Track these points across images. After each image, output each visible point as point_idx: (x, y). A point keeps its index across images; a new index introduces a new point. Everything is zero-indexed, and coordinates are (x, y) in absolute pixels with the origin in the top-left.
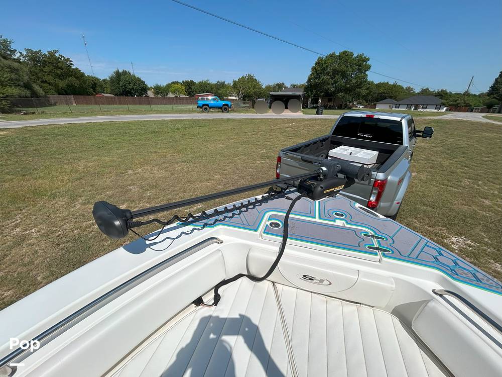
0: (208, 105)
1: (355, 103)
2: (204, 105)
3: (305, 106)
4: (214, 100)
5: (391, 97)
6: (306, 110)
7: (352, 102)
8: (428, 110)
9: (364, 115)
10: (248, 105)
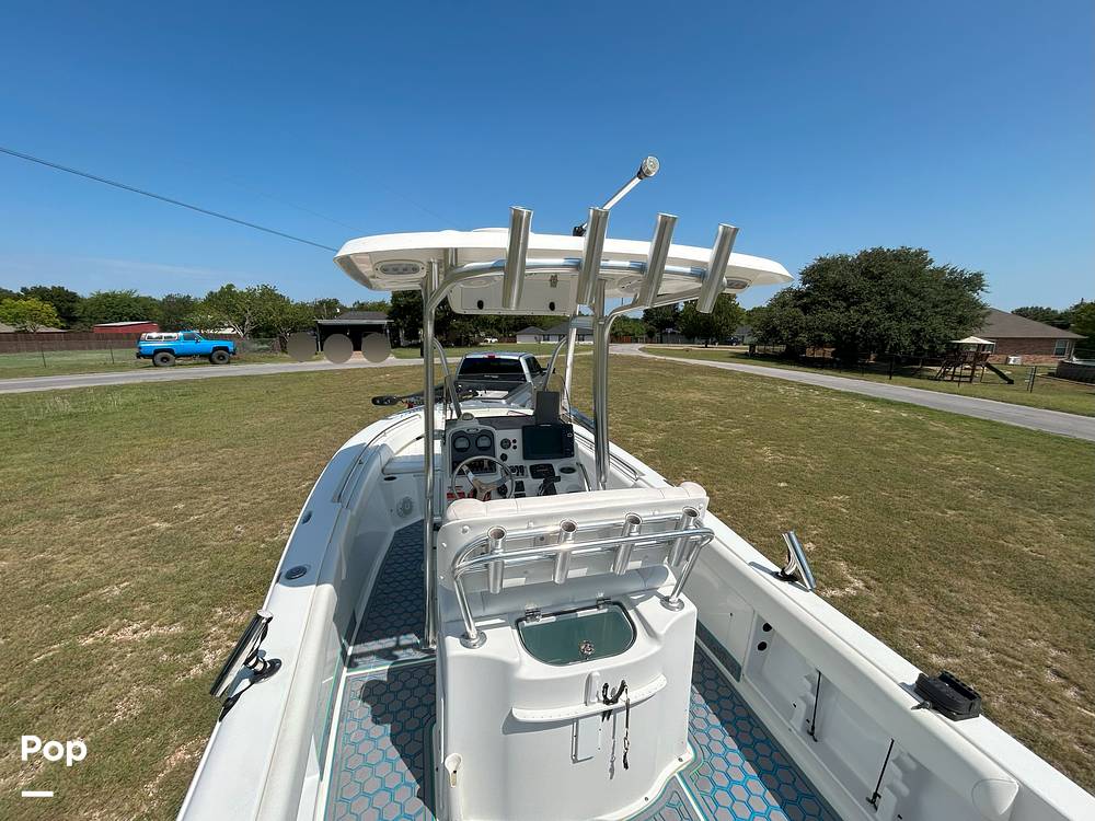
0: (170, 351)
1: (483, 334)
2: (157, 351)
3: (396, 345)
4: (186, 338)
5: (534, 325)
6: (397, 350)
7: (477, 332)
8: (586, 342)
9: (486, 356)
10: (266, 346)
